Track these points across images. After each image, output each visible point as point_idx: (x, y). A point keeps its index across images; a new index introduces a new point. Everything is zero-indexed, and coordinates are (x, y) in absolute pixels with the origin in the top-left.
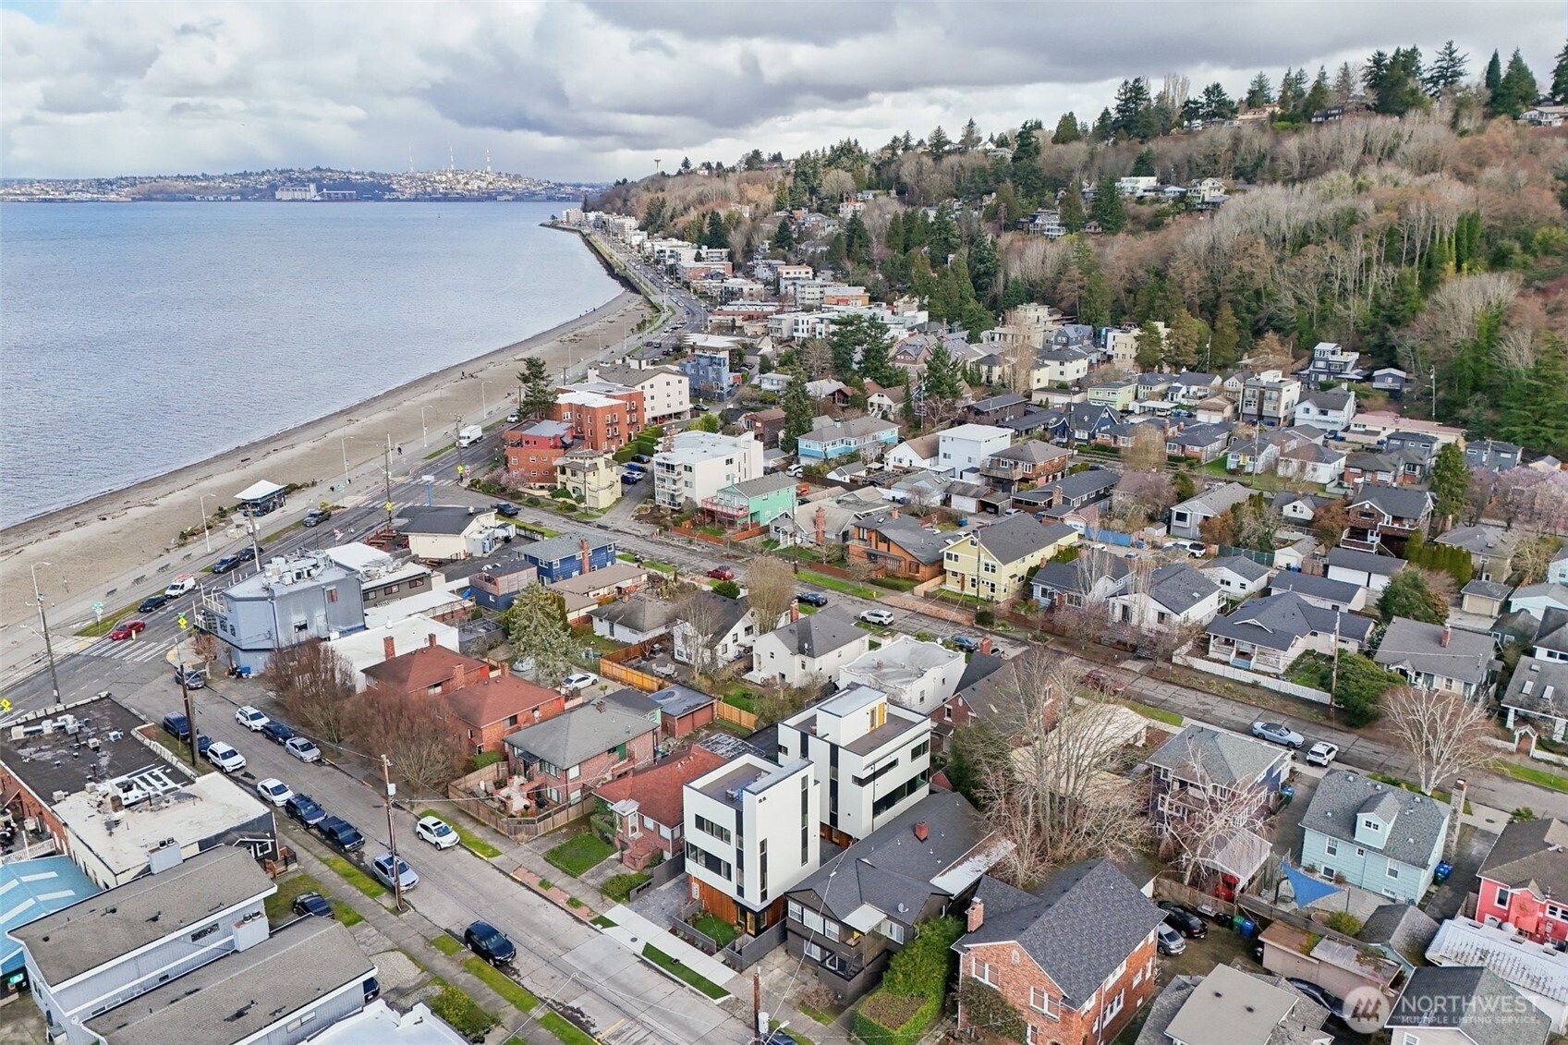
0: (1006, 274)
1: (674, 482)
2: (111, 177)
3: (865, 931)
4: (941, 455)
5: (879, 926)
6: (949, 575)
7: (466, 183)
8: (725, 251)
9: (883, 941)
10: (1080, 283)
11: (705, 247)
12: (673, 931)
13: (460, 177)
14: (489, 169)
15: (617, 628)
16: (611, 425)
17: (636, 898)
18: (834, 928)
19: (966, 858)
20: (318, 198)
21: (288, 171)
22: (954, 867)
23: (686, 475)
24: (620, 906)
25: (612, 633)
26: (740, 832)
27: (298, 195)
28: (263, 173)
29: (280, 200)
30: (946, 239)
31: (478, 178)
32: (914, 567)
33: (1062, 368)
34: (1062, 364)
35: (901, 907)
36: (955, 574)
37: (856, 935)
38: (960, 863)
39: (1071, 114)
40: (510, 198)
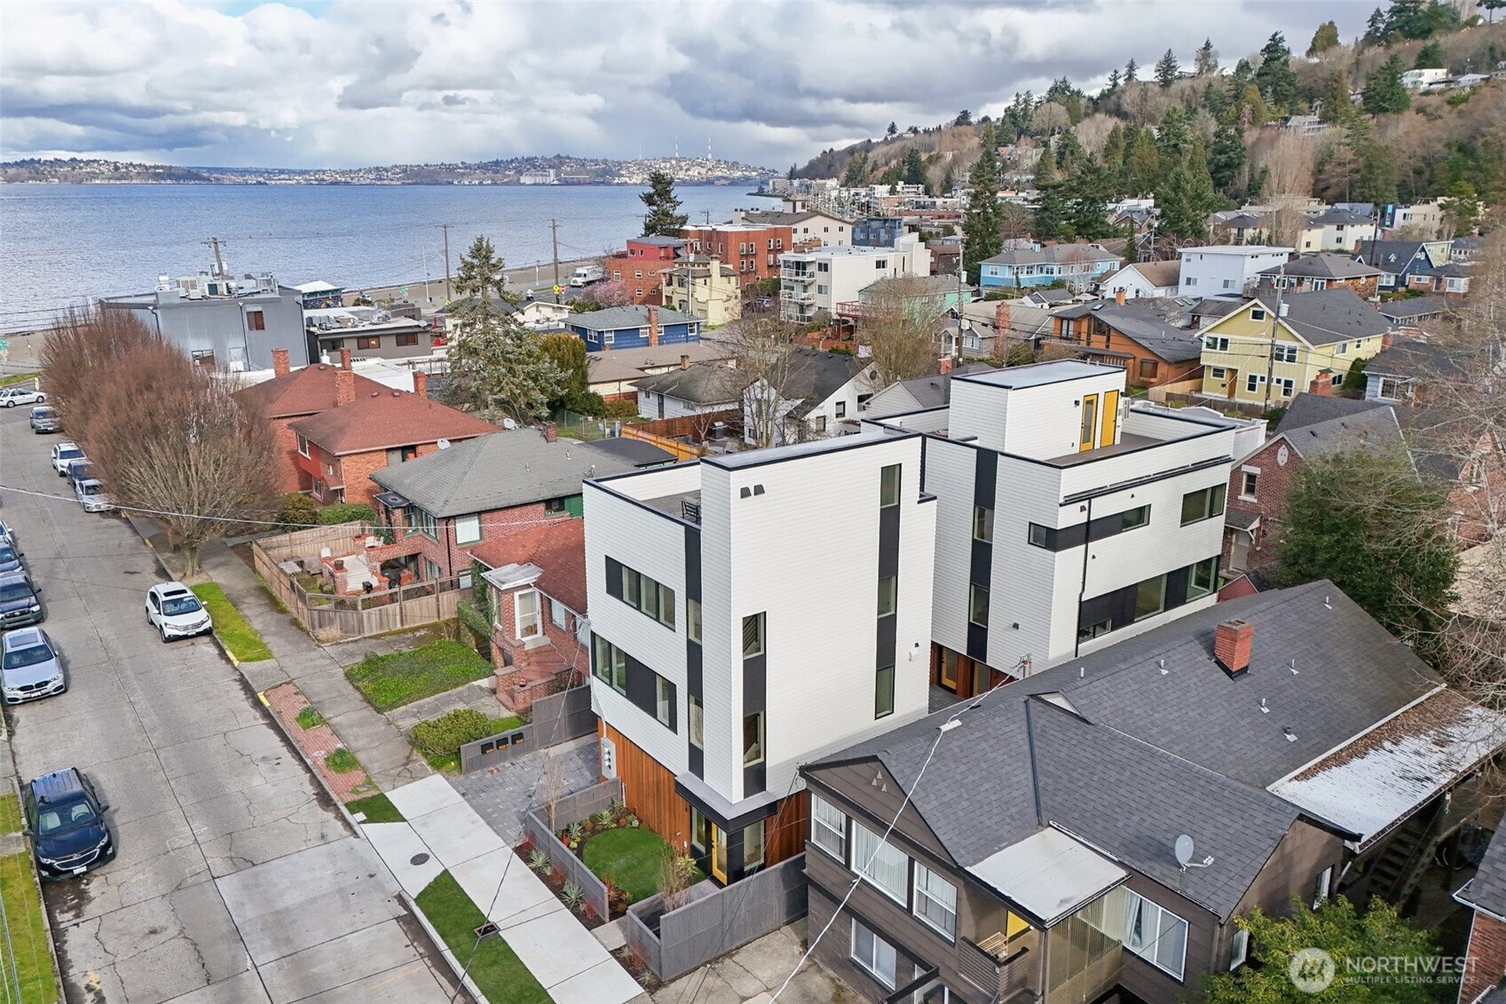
0: (1252, 168)
1: (805, 288)
2: (389, 165)
3: (1048, 912)
4: (1182, 281)
5: (1095, 901)
6: (1208, 375)
7: (688, 170)
8: (921, 187)
9: (1108, 957)
10: (1353, 166)
11: (901, 183)
12: (524, 852)
13: (683, 164)
14: (710, 156)
15: (668, 404)
16: (746, 256)
17: (473, 767)
18: (941, 892)
19: (1373, 742)
20: (556, 182)
21: (533, 159)
22: (1339, 760)
23: (820, 277)
24: (437, 780)
25: (661, 412)
26: (694, 592)
27: (539, 180)
28: (512, 161)
29: (524, 184)
30: (1175, 146)
31: (700, 165)
32: (1148, 367)
33: (1339, 234)
34: (1340, 228)
35: (1184, 849)
36: (1218, 372)
37: (1016, 924)
38: (1357, 751)
39: (1331, 23)
40: (727, 182)
